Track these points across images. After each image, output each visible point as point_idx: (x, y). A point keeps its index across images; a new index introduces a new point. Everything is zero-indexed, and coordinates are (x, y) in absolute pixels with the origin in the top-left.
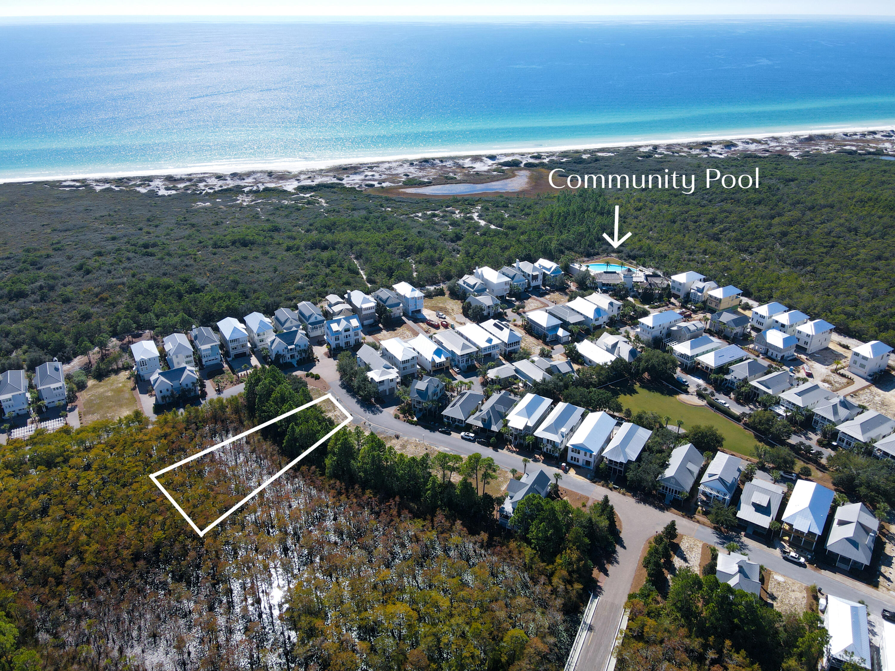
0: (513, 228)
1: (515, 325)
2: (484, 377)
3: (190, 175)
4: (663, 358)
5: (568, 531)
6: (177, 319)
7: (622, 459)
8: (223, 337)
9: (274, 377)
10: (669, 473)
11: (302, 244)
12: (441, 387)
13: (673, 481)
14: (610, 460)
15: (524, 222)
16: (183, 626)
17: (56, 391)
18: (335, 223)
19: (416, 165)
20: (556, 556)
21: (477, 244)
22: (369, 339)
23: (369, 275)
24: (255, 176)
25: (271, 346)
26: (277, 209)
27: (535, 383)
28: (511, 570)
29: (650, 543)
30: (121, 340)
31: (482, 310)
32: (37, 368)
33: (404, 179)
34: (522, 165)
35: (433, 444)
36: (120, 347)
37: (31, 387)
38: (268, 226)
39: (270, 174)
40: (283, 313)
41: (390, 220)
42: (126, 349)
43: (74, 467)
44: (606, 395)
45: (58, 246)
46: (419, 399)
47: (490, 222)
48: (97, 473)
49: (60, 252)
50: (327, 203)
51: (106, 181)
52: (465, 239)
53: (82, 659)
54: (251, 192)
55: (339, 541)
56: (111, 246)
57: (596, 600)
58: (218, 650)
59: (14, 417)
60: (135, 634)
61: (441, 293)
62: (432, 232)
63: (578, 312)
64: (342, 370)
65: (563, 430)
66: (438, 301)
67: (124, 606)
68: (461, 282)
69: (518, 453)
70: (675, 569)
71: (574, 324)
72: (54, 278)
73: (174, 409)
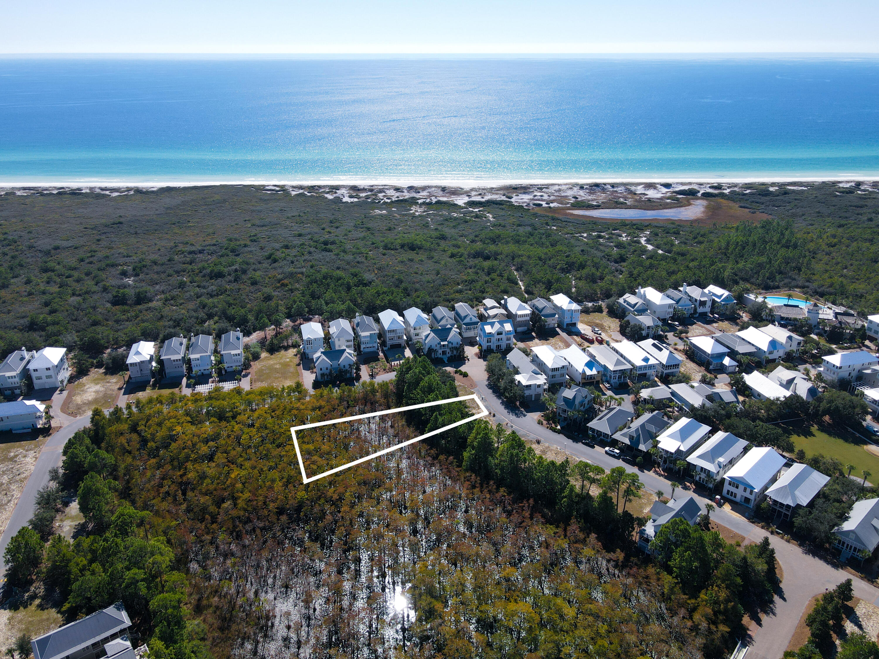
0: (683, 255)
1: (676, 349)
2: (636, 396)
3: (372, 186)
4: (851, 401)
5: (717, 567)
6: (342, 307)
7: (789, 501)
8: (382, 327)
9: (424, 368)
10: (848, 526)
11: (466, 253)
12: (589, 398)
13: (852, 536)
14: (775, 501)
15: (696, 250)
16: (312, 583)
17: (235, 357)
18: (499, 236)
19: (586, 188)
20: (700, 592)
21: (642, 266)
22: (521, 345)
23: (527, 286)
24: (430, 190)
25: (425, 340)
26: (446, 220)
27: (692, 408)
28: (645, 596)
29: (817, 600)
30: (294, 321)
31: (641, 329)
32: (223, 336)
33: (572, 201)
34: (699, 195)
35: (575, 455)
36: (292, 327)
37: (216, 352)
38: (437, 234)
39: (444, 189)
40: (440, 311)
41: (555, 238)
42: (297, 330)
43: (239, 423)
44: (776, 431)
45: (255, 238)
46: (565, 407)
47: (658, 247)
48: (258, 431)
49: (255, 243)
50: (494, 218)
51: (301, 187)
52: (630, 261)
53: (223, 594)
54: (424, 203)
55: (467, 533)
56: (297, 241)
57: (745, 650)
58: (340, 611)
59: (199, 376)
60: (270, 581)
61: (599, 310)
62: (596, 252)
63: (749, 343)
64: (490, 370)
65: (721, 460)
66: (596, 317)
67: (265, 554)
68: (621, 300)
69: (666, 478)
70: (847, 635)
71: (743, 354)
72: (247, 264)
73: (330, 385)
